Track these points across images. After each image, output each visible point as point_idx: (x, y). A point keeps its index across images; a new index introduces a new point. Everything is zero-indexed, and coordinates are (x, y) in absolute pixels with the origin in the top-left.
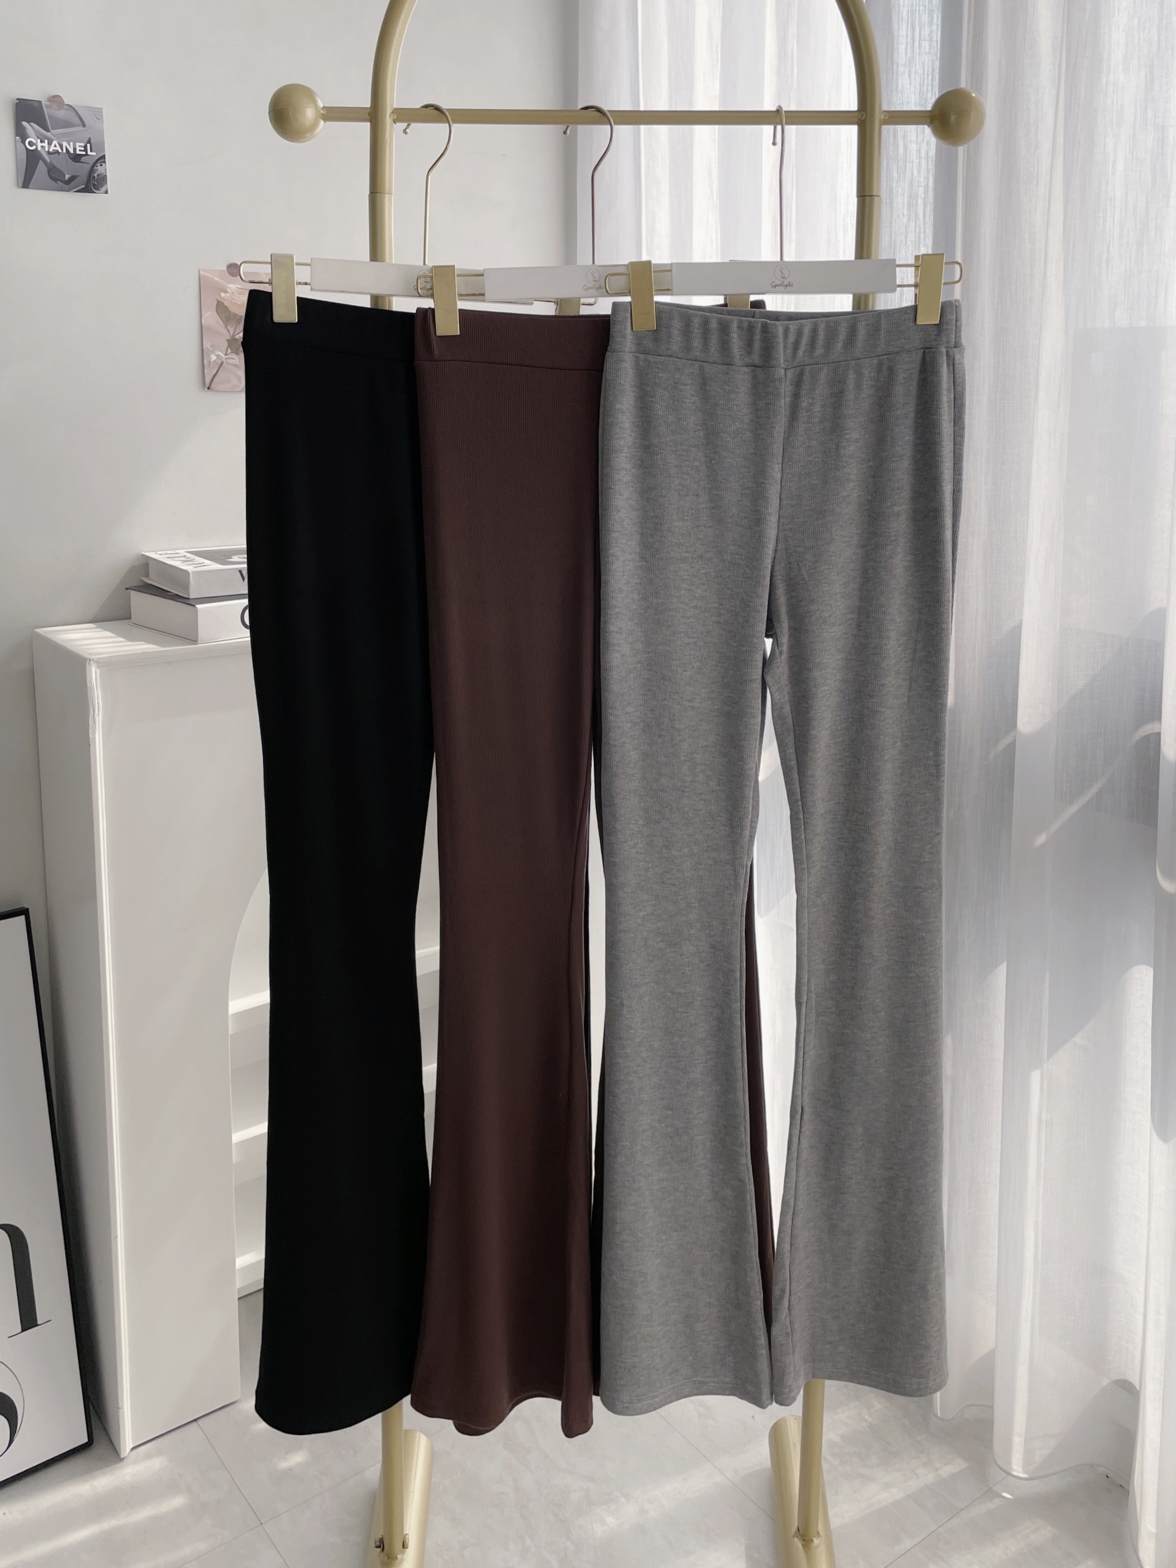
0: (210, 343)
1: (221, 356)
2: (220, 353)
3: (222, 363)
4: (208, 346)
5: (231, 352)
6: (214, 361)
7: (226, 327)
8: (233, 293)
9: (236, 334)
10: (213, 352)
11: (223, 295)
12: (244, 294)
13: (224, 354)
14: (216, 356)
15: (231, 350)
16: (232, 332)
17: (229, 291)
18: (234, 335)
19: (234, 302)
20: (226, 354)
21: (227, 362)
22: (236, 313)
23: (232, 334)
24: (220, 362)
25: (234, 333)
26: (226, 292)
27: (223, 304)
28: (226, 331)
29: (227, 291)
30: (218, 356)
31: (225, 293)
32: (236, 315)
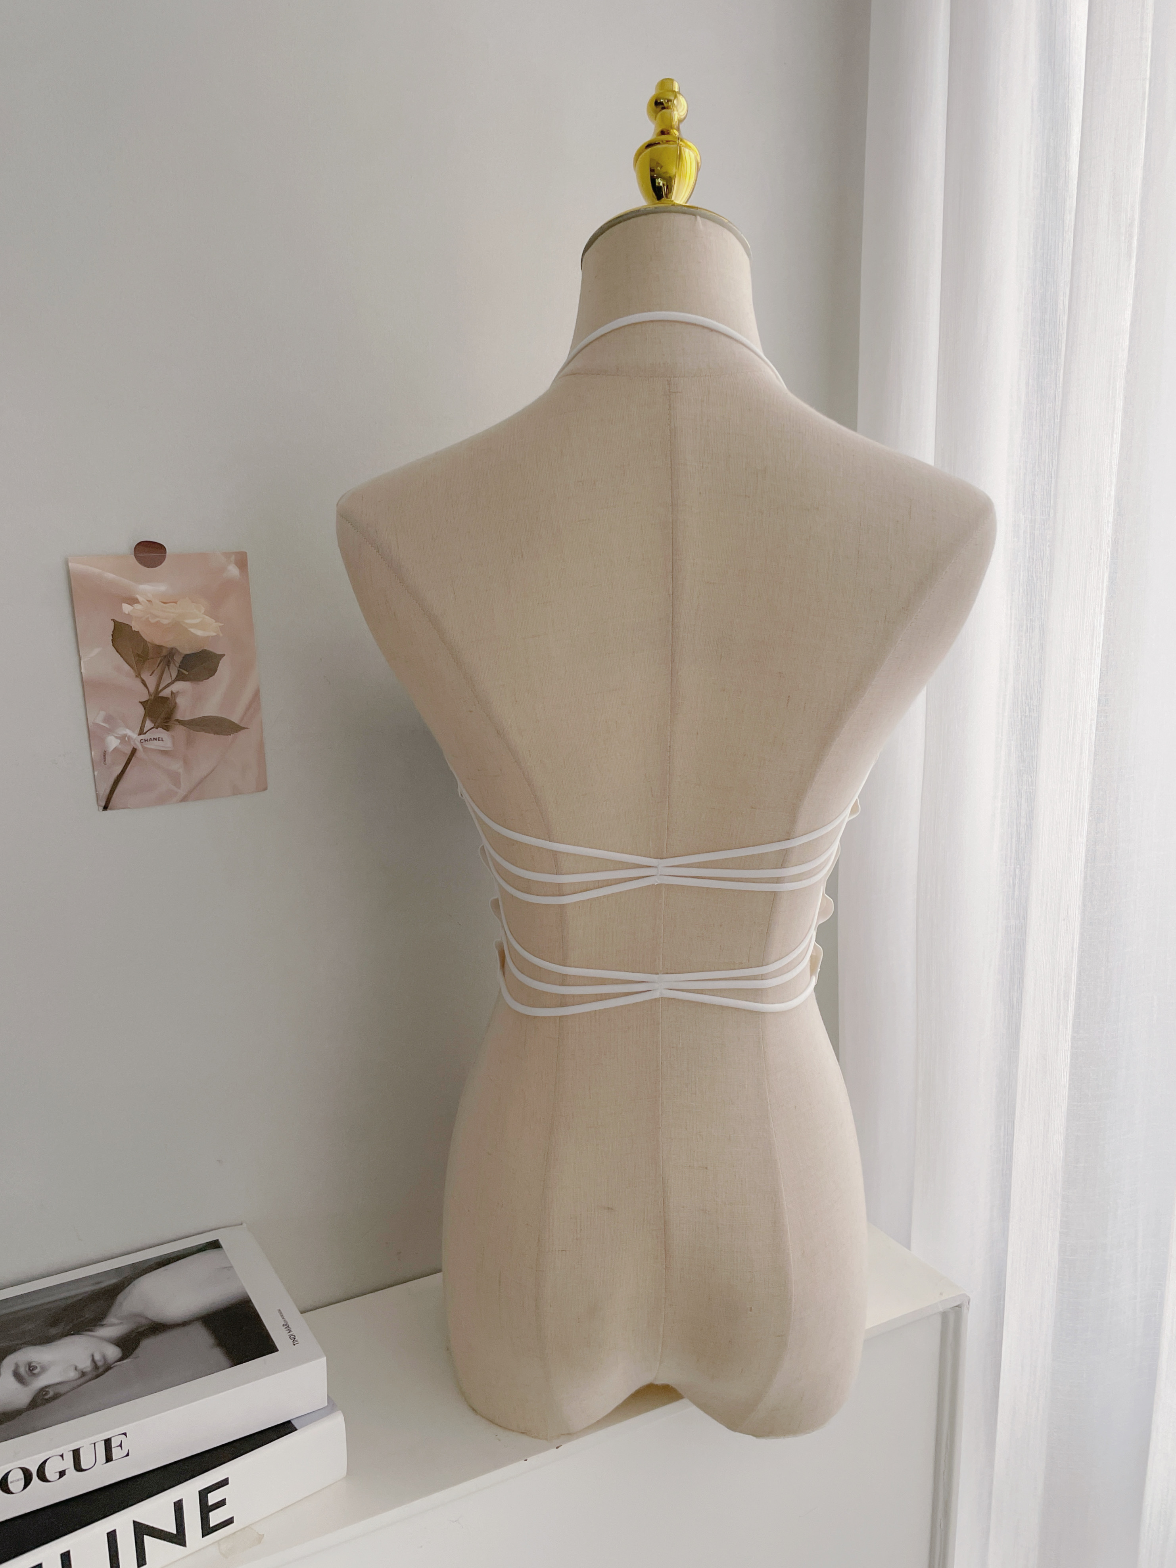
0: (102, 714)
1: (129, 738)
2: (128, 732)
3: (134, 750)
4: (99, 720)
5: (152, 725)
6: (115, 749)
7: (138, 675)
8: (150, 601)
9: (160, 689)
10: (110, 731)
11: (126, 608)
12: (176, 603)
13: (138, 730)
14: (117, 738)
15: (152, 721)
16: (152, 682)
17: (140, 599)
18: (157, 691)
19: (153, 621)
20: (141, 732)
21: (144, 748)
22: (157, 643)
23: (152, 689)
24: (128, 751)
25: (158, 685)
26: (133, 601)
27: (131, 627)
28: (142, 684)
29: (138, 599)
30: (123, 739)
31: (131, 605)
32: (160, 647)
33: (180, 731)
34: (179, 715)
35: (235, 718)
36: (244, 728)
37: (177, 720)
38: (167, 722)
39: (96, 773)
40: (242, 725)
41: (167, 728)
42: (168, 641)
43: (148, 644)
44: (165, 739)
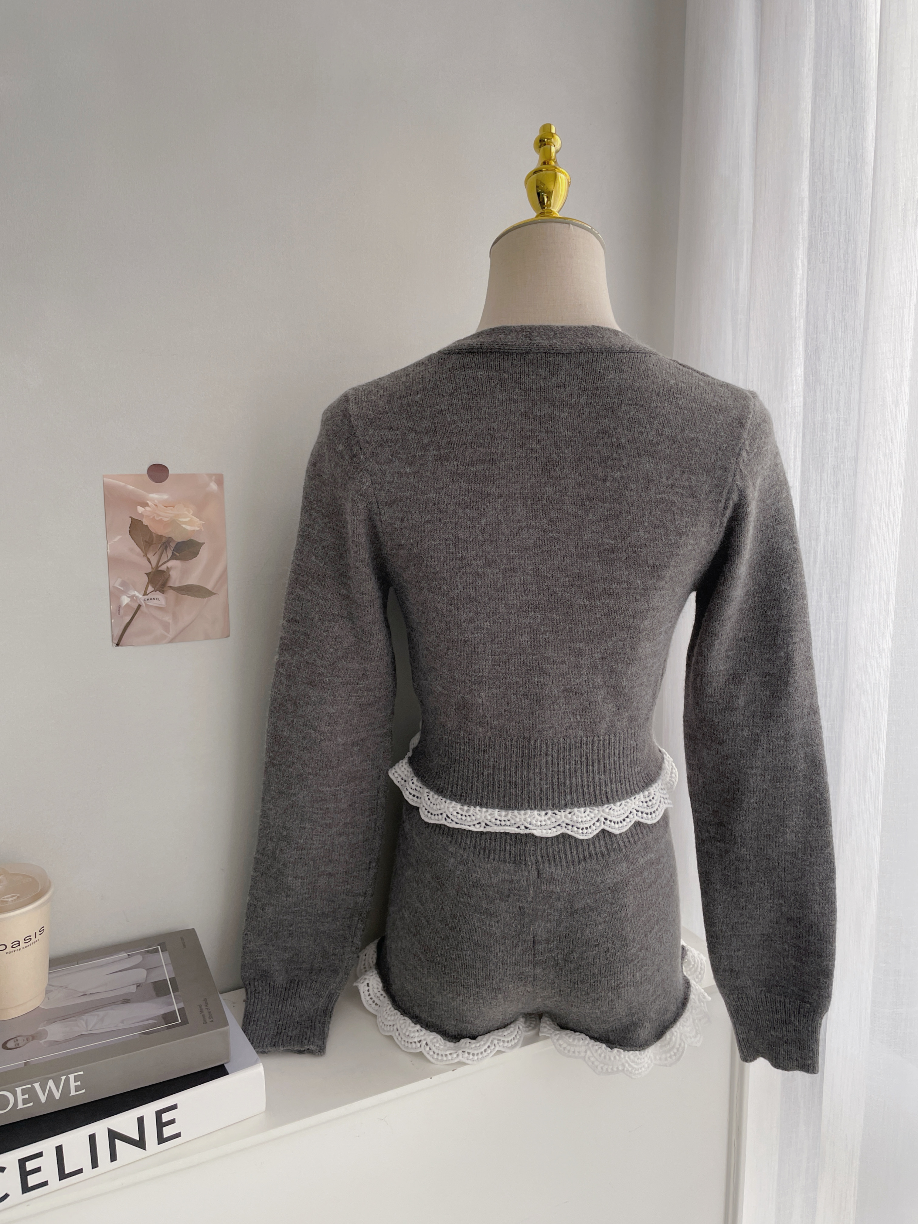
0: (119, 580)
1: (137, 597)
2: (136, 593)
3: (140, 606)
4: (117, 585)
5: (153, 589)
6: (127, 604)
7: (145, 555)
8: (156, 505)
9: (159, 565)
10: (124, 592)
11: (140, 509)
12: (174, 507)
13: (143, 592)
14: (128, 597)
15: (153, 587)
16: (154, 560)
17: (150, 503)
18: (157, 566)
19: (157, 519)
20: (145, 594)
21: (146, 605)
22: (159, 534)
23: (154, 563)
24: (135, 606)
25: (158, 562)
26: (145, 505)
27: (143, 522)
28: (148, 561)
29: (148, 504)
30: (132, 597)
31: (144, 507)
32: (161, 536)
33: (171, 594)
34: (171, 584)
35: (209, 587)
36: (215, 594)
37: (170, 587)
38: (163, 588)
39: (113, 621)
40: (214, 592)
41: (163, 592)
42: (165, 532)
43: (154, 535)
44: (160, 599)
